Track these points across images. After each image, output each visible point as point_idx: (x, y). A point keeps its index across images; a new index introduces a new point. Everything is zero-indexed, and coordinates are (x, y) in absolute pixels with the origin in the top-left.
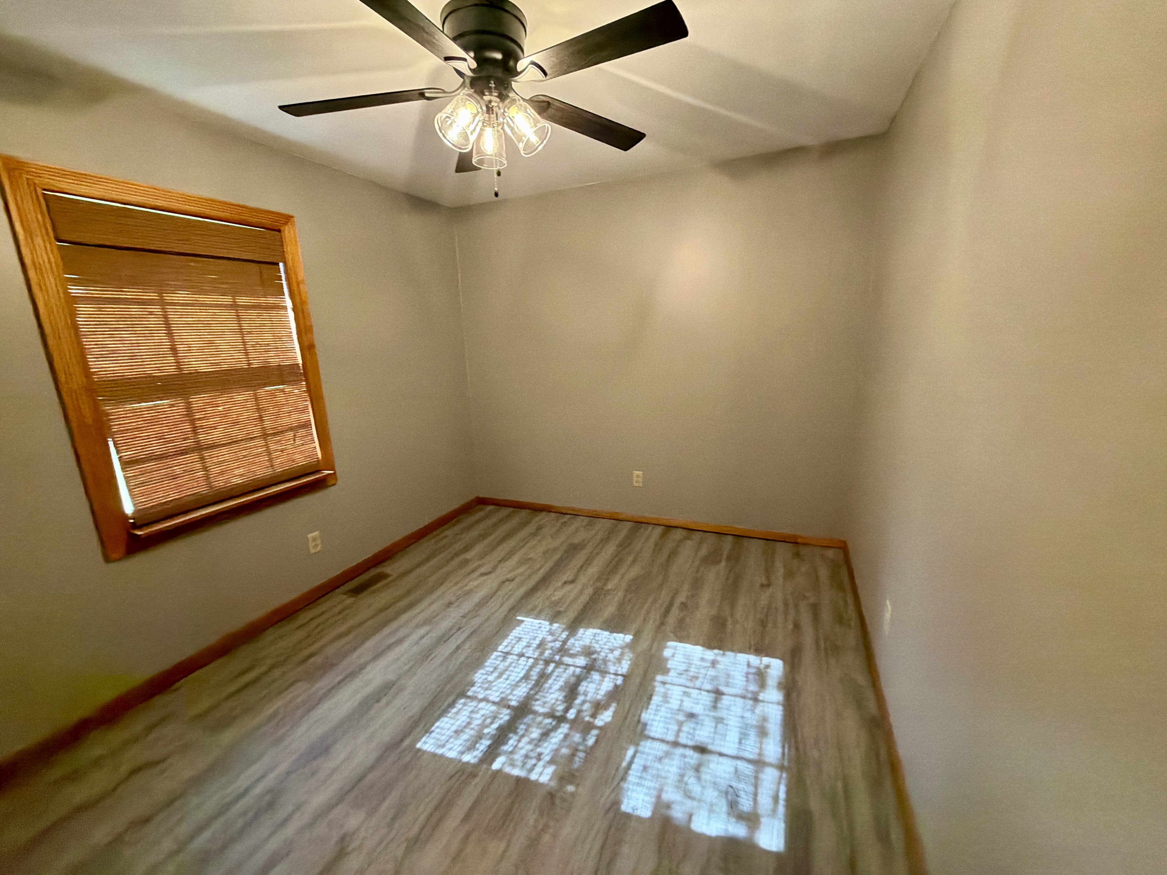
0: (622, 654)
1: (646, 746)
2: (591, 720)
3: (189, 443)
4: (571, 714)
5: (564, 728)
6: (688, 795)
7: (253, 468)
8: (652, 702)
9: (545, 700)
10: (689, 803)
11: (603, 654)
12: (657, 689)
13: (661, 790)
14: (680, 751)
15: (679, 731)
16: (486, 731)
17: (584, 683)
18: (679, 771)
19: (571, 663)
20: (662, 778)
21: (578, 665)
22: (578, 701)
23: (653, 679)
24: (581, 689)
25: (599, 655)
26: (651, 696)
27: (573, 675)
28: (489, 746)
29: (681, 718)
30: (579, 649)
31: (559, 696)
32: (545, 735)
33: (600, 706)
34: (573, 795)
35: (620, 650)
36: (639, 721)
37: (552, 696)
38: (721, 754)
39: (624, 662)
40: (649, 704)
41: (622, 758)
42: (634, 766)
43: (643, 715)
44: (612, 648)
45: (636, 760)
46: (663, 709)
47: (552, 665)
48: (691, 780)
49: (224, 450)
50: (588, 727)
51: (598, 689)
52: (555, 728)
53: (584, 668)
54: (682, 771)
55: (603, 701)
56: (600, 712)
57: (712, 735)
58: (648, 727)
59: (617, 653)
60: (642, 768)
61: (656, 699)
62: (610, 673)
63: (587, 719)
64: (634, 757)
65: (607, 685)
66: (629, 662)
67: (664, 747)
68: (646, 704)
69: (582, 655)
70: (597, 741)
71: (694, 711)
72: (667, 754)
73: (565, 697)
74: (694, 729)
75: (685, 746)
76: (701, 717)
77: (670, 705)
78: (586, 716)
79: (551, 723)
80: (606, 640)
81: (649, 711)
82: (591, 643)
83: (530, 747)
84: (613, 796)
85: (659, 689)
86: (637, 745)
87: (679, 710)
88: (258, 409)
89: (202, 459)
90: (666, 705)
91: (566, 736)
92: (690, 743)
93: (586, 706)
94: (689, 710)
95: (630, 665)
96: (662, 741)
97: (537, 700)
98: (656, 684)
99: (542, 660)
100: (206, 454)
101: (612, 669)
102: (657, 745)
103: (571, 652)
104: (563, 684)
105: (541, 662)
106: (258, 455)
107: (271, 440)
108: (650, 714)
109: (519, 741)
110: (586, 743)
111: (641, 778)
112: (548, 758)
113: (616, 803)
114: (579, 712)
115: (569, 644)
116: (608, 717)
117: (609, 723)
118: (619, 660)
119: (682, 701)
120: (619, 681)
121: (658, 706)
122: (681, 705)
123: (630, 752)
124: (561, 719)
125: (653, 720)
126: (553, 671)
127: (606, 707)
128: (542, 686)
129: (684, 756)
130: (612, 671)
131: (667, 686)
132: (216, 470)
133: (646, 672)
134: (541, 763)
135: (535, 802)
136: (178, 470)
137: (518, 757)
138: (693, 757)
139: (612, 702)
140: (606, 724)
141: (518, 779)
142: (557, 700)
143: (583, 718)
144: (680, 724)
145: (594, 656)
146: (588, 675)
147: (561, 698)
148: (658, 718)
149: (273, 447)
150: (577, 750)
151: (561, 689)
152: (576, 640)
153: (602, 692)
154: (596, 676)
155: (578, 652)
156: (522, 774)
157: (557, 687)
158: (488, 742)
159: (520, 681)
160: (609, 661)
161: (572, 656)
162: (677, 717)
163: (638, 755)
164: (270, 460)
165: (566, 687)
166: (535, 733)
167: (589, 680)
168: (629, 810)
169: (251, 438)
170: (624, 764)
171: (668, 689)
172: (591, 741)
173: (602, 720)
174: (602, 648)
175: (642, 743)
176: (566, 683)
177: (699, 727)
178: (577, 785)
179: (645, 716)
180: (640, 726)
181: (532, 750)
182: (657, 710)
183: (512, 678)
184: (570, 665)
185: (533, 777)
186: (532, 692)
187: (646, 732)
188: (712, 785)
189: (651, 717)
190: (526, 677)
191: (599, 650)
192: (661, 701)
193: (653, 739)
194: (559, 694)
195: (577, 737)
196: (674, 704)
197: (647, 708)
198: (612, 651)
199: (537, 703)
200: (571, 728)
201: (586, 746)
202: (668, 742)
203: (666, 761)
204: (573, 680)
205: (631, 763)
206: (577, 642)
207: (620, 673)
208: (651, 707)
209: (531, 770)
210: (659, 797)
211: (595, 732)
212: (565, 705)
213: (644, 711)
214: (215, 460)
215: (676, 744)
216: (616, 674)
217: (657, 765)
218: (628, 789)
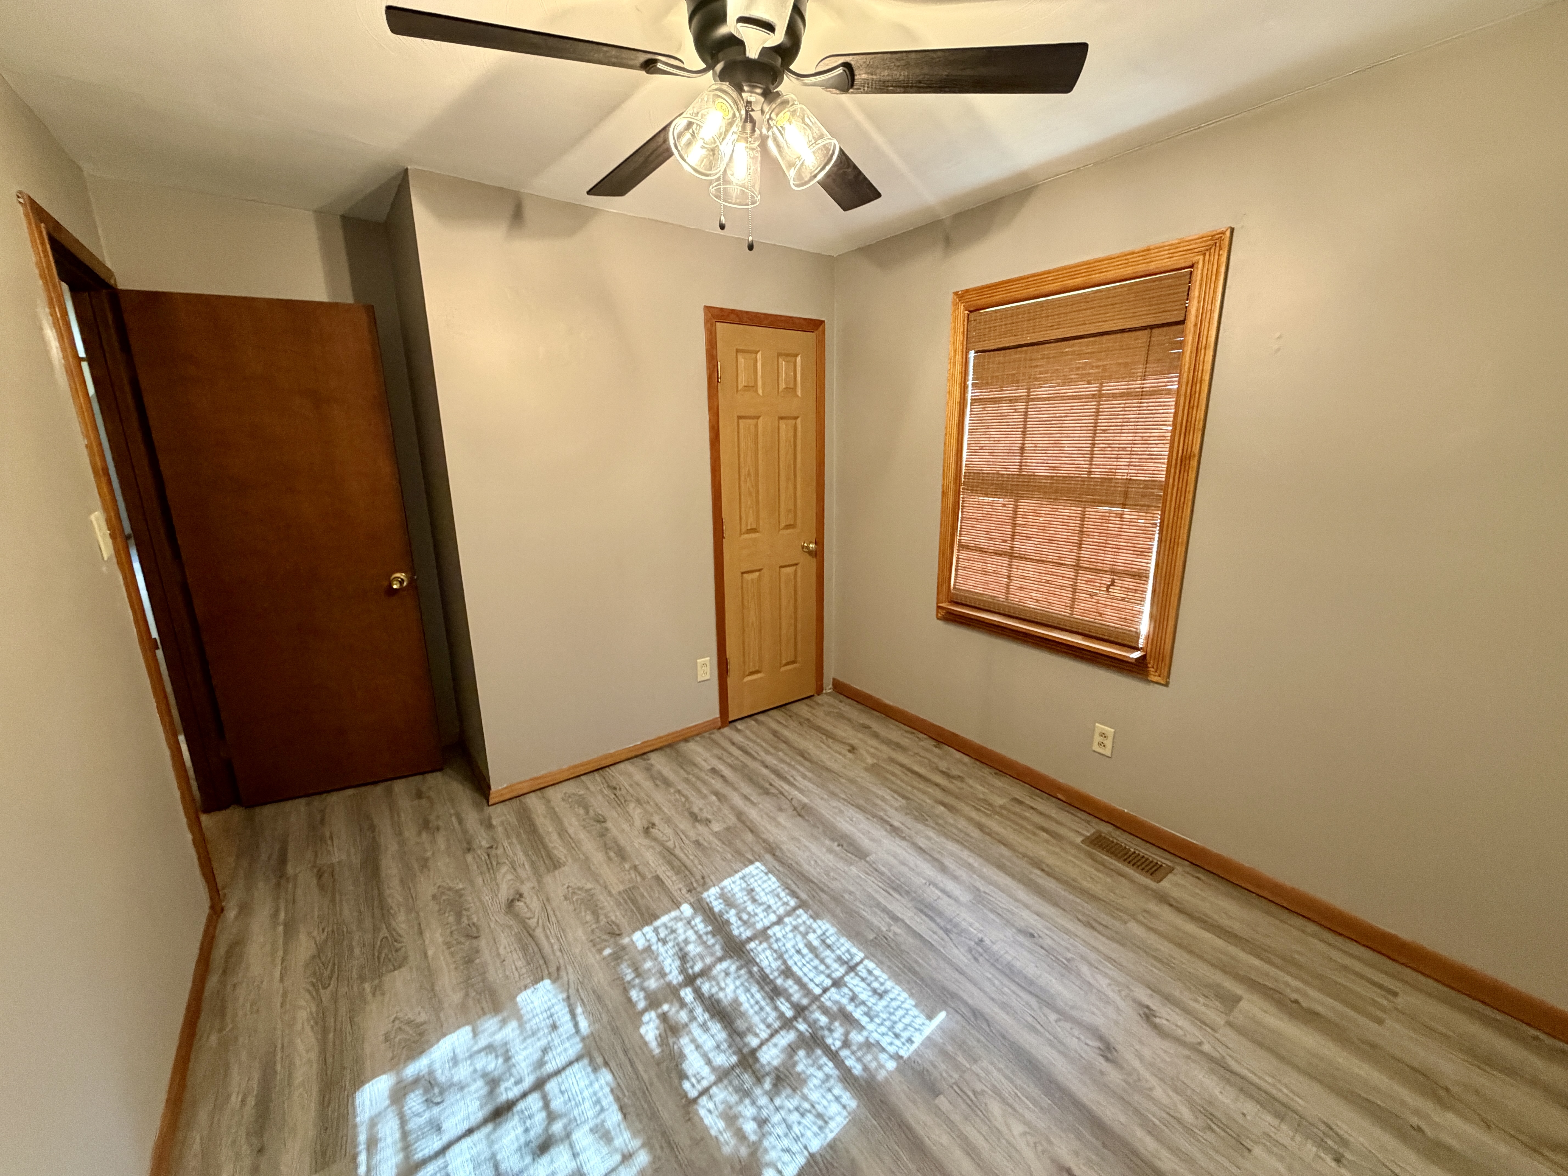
0: (740, 1135)
1: (574, 1048)
2: (660, 1011)
3: (1006, 547)
4: (687, 994)
5: (675, 977)
6: (490, 1048)
7: (1052, 599)
8: (615, 1107)
9: (732, 976)
10: (483, 1042)
11: (763, 1101)
12: (627, 1135)
13: (522, 1025)
14: (527, 1084)
15: (546, 1105)
16: (733, 912)
17: (722, 1036)
18: (513, 1060)
19: (775, 1040)
20: (529, 1037)
21: (764, 1048)
22: (699, 1011)
23: (647, 1144)
24: (716, 1027)
25: (766, 1093)
26: (625, 1116)
27: (750, 1030)
28: (711, 909)
29: (557, 1127)
30: (800, 1068)
31: (726, 996)
32: (683, 957)
33: (669, 1033)
34: (600, 951)
35: (753, 1138)
36: (606, 1064)
37: (732, 987)
38: (470, 1132)
39: (721, 1124)
40: (617, 1099)
41: (588, 1013)
42: (568, 1017)
43: (609, 1077)
44: (766, 1128)
45: (570, 1025)
46: (590, 1113)
47: (789, 1013)
48: (492, 1064)
49: (1030, 565)
50: (653, 1002)
51: (698, 1047)
52: (683, 970)
53: (753, 1052)
54: (510, 1063)
55: (674, 1043)
56: (662, 1027)
57: (496, 1147)
58: (589, 1069)
59: (750, 1127)
60: (558, 1023)
61: (613, 1117)
62: (715, 1083)
63: (666, 1007)
64: (576, 1025)
65: (694, 1064)
66: (713, 1132)
67: (550, 1068)
68: (620, 1095)
69: (783, 1064)
70: (629, 1000)
71: (545, 1159)
72: (541, 1063)
73: (718, 1001)
74: (527, 1130)
75: (524, 1095)
76: (528, 1159)
77: (586, 1128)
78: (670, 1008)
79: (692, 968)
80: (796, 1129)
81: (607, 1090)
82: (805, 1098)
83: (681, 938)
84: (565, 979)
85: (624, 1139)
86: (583, 1039)
87: (568, 1136)
88: (1082, 532)
89: (1010, 566)
90: (591, 1124)
91: (662, 974)
92: (521, 1105)
93: (683, 1016)
94: (554, 1151)
95: (706, 1129)
96: (558, 1072)
97: (739, 969)
98: (636, 1143)
99: (810, 1005)
100: (1015, 563)
101: (721, 1094)
102: (560, 1062)
103: (802, 1053)
104: (742, 1009)
105: (805, 1002)
106: (1062, 587)
107: (1084, 576)
108: (601, 1088)
109: (696, 932)
110: (637, 989)
111: (552, 1015)
112: (654, 948)
113: (555, 978)
114: (683, 1004)
115: (824, 1060)
116: (647, 1031)
117: (637, 1028)
118: (731, 1118)
119: (575, 1155)
120: (690, 1089)
121: (602, 1110)
122: (572, 1146)
123: (584, 1024)
124: (690, 980)
125: (591, 1084)
126: (776, 1008)
127: (663, 1041)
128: (758, 983)
129: (517, 1083)
130: (714, 1090)
131: (618, 1158)
132: (1016, 583)
133: (671, 1145)
134: (654, 940)
135: (623, 921)
136: (990, 568)
137: (680, 926)
138: (508, 1092)
139: (662, 1051)
140: (641, 1023)
141: (656, 917)
142: (721, 989)
143: (671, 1003)
144: (552, 1117)
145: (767, 1085)
146: (734, 1049)
147: (721, 995)
148: (586, 1094)
149: (1081, 585)
150: (638, 975)
151: (736, 1002)
152: (828, 1077)
153: (689, 1051)
154: (725, 1059)
155: (795, 1064)
156: (658, 923)
157: (743, 998)
158: (716, 910)
159: (785, 962)
160: (741, 1101)
161: (792, 1050)
162: (565, 1120)
163: (574, 1031)
164: (1073, 600)
165: (735, 1009)
166: (693, 949)
167: (724, 1046)
168: (540, 985)
169: (1062, 564)
170: (579, 1010)
171: (610, 1154)
172: (634, 994)
173: (648, 1023)
174: (777, 1109)
175: (580, 1046)
176: (742, 1015)
177: (522, 1140)
178: (604, 958)
179: (606, 1077)
180: (599, 1060)
181: (675, 938)
182: (598, 1102)
183: (797, 957)
184: (772, 1036)
185: (648, 929)
186: (755, 969)
187: (586, 1061)
188: (464, 1083)
189: (596, 1086)
190: (787, 972)
191: (778, 1102)
192: (603, 1121)
193: (570, 1064)
194: (729, 998)
195: (652, 984)
196: (582, 1137)
197: (612, 1091)
198: (761, 1122)
199: (733, 968)
200: (669, 984)
201: (634, 987)
202: (550, 1076)
203: (536, 1056)
204: (741, 1025)
205: (573, 1016)
206: (820, 1075)
207: (704, 1100)
208: (611, 1098)
209: (656, 930)
210: (519, 1018)
211: (641, 1005)
212: (706, 995)
213: (613, 1085)
214: (1020, 572)
215: (539, 1085)
216: (705, 1091)
217: (544, 1042)
218: (555, 996)
